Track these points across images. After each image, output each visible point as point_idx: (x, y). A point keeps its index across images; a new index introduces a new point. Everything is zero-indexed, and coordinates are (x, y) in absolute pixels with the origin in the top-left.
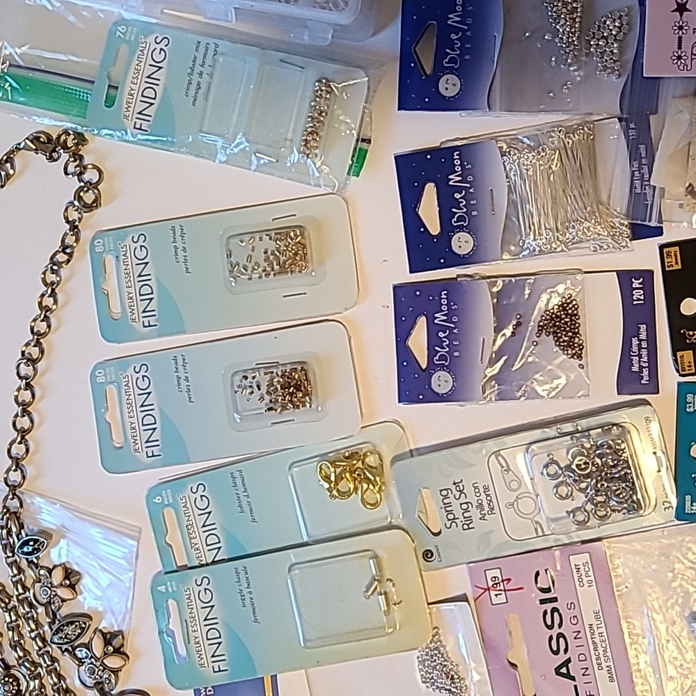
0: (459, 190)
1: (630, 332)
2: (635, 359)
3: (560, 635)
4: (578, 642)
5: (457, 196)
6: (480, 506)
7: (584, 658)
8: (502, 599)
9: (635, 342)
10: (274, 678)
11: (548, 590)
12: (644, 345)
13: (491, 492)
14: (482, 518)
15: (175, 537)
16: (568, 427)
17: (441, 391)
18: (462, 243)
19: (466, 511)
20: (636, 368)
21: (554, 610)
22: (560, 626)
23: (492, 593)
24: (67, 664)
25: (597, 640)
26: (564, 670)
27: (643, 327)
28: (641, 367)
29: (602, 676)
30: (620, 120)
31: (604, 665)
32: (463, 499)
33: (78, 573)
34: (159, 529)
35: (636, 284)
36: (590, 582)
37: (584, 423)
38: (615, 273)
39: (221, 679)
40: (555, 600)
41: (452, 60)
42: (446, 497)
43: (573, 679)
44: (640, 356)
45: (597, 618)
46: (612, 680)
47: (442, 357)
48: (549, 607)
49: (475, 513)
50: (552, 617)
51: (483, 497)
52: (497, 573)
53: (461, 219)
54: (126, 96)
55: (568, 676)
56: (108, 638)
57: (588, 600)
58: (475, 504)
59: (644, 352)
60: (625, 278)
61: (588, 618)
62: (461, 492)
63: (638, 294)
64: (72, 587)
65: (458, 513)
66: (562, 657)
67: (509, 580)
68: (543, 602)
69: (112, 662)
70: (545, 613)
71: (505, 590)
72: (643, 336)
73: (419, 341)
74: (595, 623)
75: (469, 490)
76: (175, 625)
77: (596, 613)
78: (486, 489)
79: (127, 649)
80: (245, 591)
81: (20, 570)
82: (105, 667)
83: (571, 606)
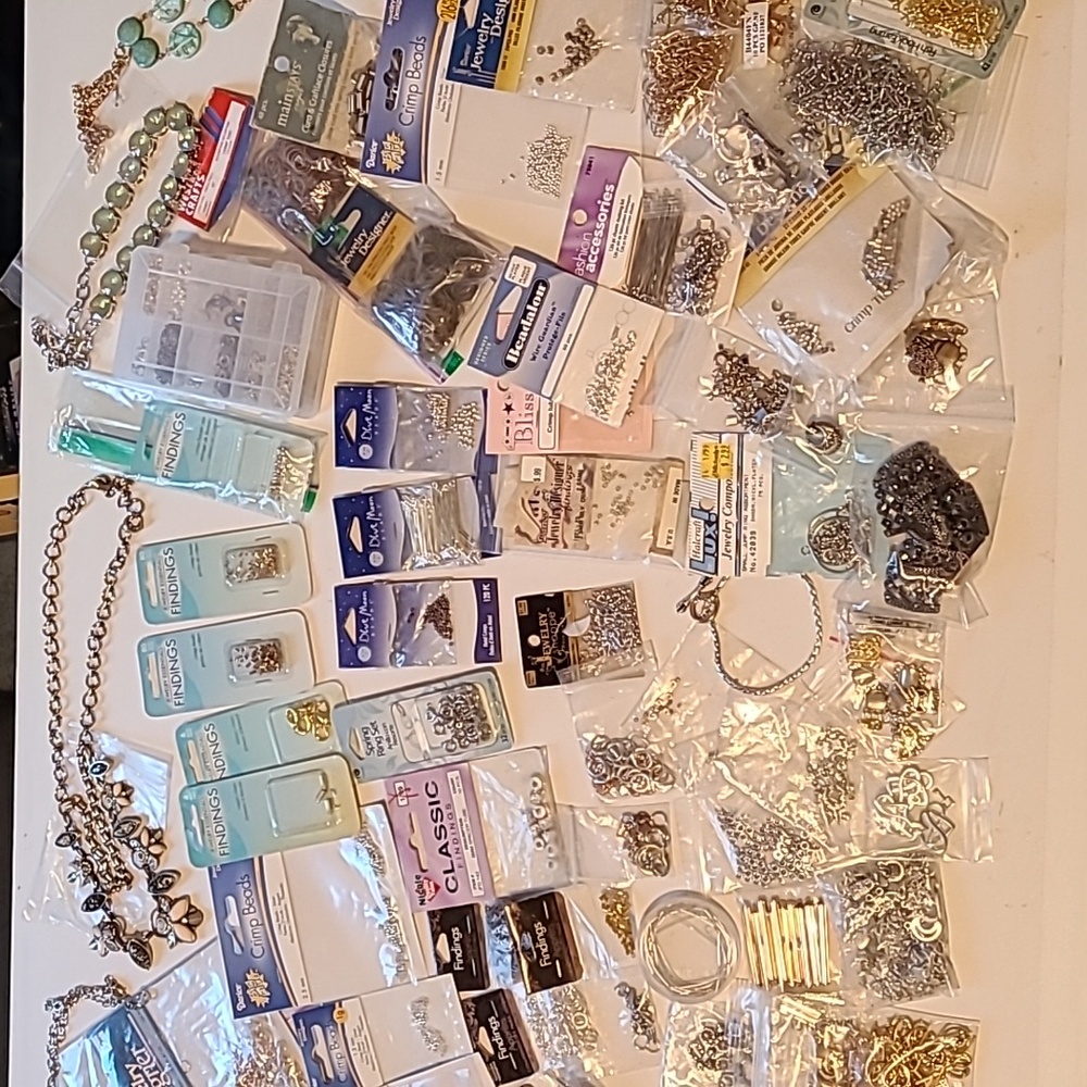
0: (373, 522)
1: (482, 621)
2: (485, 639)
3: (442, 826)
4: (453, 831)
5: (372, 526)
6: (388, 740)
7: (456, 841)
8: (405, 802)
9: (485, 627)
10: (261, 859)
11: (433, 796)
12: (491, 629)
13: (394, 729)
14: (390, 747)
15: (194, 762)
16: (440, 685)
17: (364, 660)
18: (376, 559)
19: (379, 742)
20: (485, 645)
21: (438, 809)
22: (442, 820)
23: (399, 798)
24: (125, 852)
25: (465, 829)
26: (444, 850)
27: (490, 618)
28: (489, 645)
29: (467, 853)
30: (473, 478)
31: (469, 846)
32: (377, 735)
33: (131, 788)
34: (185, 755)
35: (485, 587)
36: (460, 791)
37: (450, 683)
38: (471, 582)
39: (225, 860)
40: (437, 802)
41: (367, 435)
42: (366, 733)
43: (450, 856)
44: (488, 636)
45: (465, 815)
46: (473, 856)
47: (365, 637)
48: (434, 807)
49: (385, 744)
50: (436, 815)
51: (390, 733)
52: (401, 784)
53: (375, 542)
54: (157, 453)
55: (447, 854)
56: (151, 834)
57: (459, 801)
58: (385, 738)
59: (491, 634)
60: (478, 583)
61: (459, 815)
62: (376, 730)
63: (486, 595)
64: (127, 797)
65: (374, 744)
66: (443, 842)
67: (409, 789)
68: (431, 804)
69: (155, 849)
70: (432, 811)
71: (407, 796)
72: (490, 623)
73: (351, 625)
74: (463, 818)
75: (380, 728)
76: (195, 823)
77: (464, 811)
78: (391, 727)
79: (165, 841)
80: (240, 798)
81: (93, 786)
82: (150, 853)
83: (448, 807)
